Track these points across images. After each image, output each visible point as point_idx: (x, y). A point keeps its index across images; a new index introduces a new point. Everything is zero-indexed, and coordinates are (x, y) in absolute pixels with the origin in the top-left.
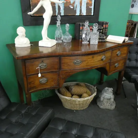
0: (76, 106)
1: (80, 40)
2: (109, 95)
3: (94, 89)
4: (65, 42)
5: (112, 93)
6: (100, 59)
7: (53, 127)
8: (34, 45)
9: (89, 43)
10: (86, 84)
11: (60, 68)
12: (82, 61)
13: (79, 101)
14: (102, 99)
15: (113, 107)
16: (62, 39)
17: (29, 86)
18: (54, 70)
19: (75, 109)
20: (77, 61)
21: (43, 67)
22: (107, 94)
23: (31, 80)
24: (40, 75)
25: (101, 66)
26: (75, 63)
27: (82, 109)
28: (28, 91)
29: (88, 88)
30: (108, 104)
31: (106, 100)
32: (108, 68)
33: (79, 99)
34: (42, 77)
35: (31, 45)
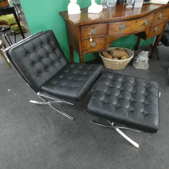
0: (116, 66)
1: (124, 4)
2: (145, 58)
3: (131, 53)
4: (110, 8)
5: (148, 56)
6: (142, 24)
7: (105, 76)
8: (83, 12)
9: (133, 6)
10: (125, 48)
11: (107, 33)
12: (127, 26)
13: (119, 62)
14: (137, 61)
15: (147, 68)
16: (107, 4)
17: (83, 49)
18: (103, 36)
19: (114, 69)
20: (122, 26)
21: (94, 33)
22: (143, 56)
23: (85, 44)
24: (91, 40)
25: (142, 31)
26: (120, 28)
27: (121, 69)
28: (82, 53)
29: (127, 52)
30: (142, 65)
31: (141, 62)
32: (147, 33)
33: (119, 61)
34: (93, 41)
35: (81, 12)
